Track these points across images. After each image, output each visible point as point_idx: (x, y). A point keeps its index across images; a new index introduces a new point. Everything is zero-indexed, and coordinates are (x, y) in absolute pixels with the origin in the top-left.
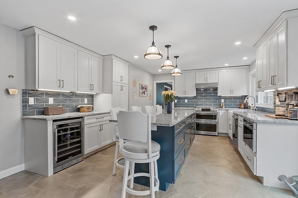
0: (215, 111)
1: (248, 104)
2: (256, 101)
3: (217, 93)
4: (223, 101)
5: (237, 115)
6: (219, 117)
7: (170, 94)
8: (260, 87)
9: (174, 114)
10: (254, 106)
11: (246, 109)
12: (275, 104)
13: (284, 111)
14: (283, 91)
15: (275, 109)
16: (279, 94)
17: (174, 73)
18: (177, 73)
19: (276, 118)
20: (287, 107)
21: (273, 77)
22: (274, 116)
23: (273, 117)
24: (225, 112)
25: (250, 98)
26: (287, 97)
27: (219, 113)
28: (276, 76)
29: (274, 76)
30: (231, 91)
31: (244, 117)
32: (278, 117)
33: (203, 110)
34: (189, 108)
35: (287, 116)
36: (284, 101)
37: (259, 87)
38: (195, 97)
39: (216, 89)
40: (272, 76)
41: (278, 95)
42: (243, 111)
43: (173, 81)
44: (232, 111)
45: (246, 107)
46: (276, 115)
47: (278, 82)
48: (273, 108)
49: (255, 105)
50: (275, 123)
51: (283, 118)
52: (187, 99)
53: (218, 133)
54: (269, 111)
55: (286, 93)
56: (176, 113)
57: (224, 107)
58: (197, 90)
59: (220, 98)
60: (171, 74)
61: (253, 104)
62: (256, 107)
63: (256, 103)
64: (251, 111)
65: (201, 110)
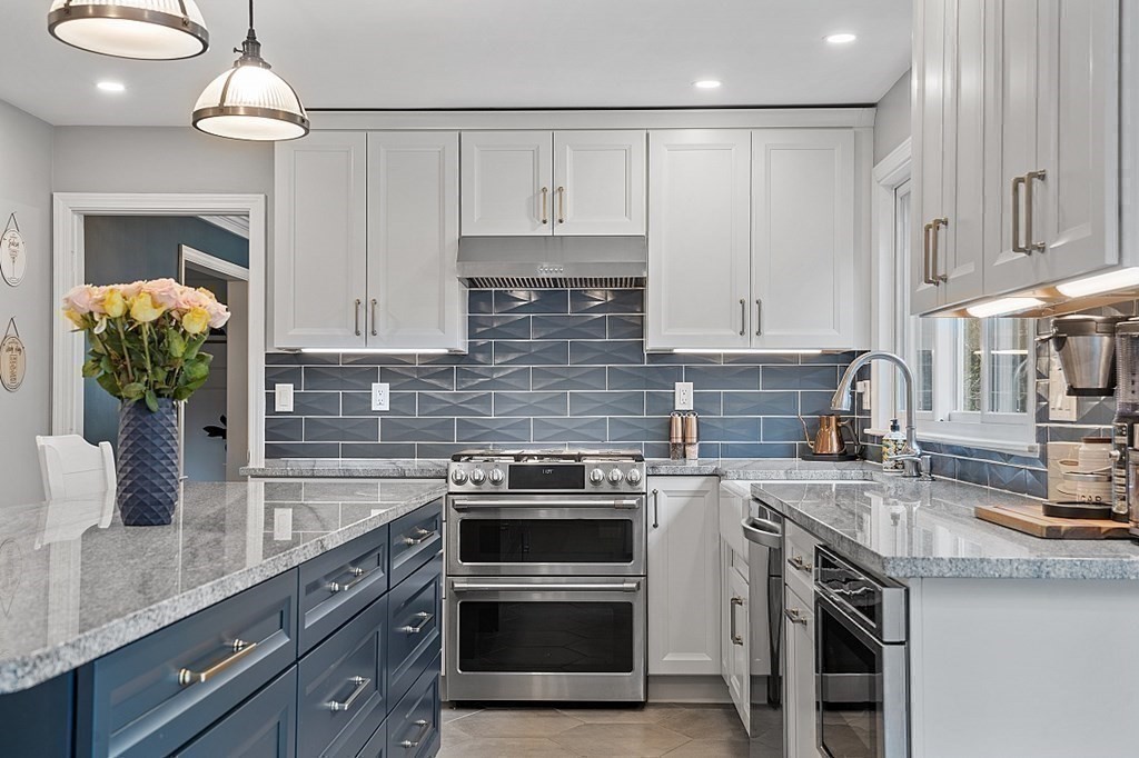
0: (624, 488)
1: (867, 423)
2: (917, 398)
3: (639, 329)
4: (684, 394)
5: (780, 517)
6: (654, 541)
7: (145, 314)
8: (941, 273)
9: (269, 522)
10: (908, 441)
11: (857, 464)
12: (1042, 415)
13: (1106, 478)
14: (1091, 305)
15: (1044, 458)
16: (1065, 330)
17: (222, 111)
18: (252, 112)
19: (1053, 534)
20: (1125, 440)
21: (1022, 187)
22: (1034, 515)
23: (1026, 530)
24: (697, 494)
25: (880, 369)
26: (1120, 356)
27: (651, 500)
28: (1042, 177)
29: (1032, 175)
30: (749, 315)
31: (822, 533)
32: (1065, 524)
33: (522, 477)
34: (401, 462)
35: (1126, 518)
36: (1099, 392)
37: (933, 277)
38: (454, 357)
39: (631, 293)
40: (1019, 180)
41: (1060, 343)
42: (834, 483)
43: (254, 204)
44: (745, 481)
45: (857, 448)
46: (1051, 511)
47: (1060, 230)
48: (1031, 450)
49: (910, 428)
50: (1037, 580)
51: (1095, 535)
52: (386, 376)
53: (647, 678)
54: (1007, 477)
55: (1111, 327)
56: (284, 517)
57: (693, 451)
58: (480, 294)
59: (669, 366)
60: (199, 115)
61: (902, 423)
62: (922, 445)
63: (918, 412)
64: (884, 475)
65: (501, 474)
